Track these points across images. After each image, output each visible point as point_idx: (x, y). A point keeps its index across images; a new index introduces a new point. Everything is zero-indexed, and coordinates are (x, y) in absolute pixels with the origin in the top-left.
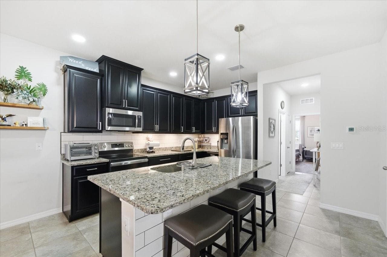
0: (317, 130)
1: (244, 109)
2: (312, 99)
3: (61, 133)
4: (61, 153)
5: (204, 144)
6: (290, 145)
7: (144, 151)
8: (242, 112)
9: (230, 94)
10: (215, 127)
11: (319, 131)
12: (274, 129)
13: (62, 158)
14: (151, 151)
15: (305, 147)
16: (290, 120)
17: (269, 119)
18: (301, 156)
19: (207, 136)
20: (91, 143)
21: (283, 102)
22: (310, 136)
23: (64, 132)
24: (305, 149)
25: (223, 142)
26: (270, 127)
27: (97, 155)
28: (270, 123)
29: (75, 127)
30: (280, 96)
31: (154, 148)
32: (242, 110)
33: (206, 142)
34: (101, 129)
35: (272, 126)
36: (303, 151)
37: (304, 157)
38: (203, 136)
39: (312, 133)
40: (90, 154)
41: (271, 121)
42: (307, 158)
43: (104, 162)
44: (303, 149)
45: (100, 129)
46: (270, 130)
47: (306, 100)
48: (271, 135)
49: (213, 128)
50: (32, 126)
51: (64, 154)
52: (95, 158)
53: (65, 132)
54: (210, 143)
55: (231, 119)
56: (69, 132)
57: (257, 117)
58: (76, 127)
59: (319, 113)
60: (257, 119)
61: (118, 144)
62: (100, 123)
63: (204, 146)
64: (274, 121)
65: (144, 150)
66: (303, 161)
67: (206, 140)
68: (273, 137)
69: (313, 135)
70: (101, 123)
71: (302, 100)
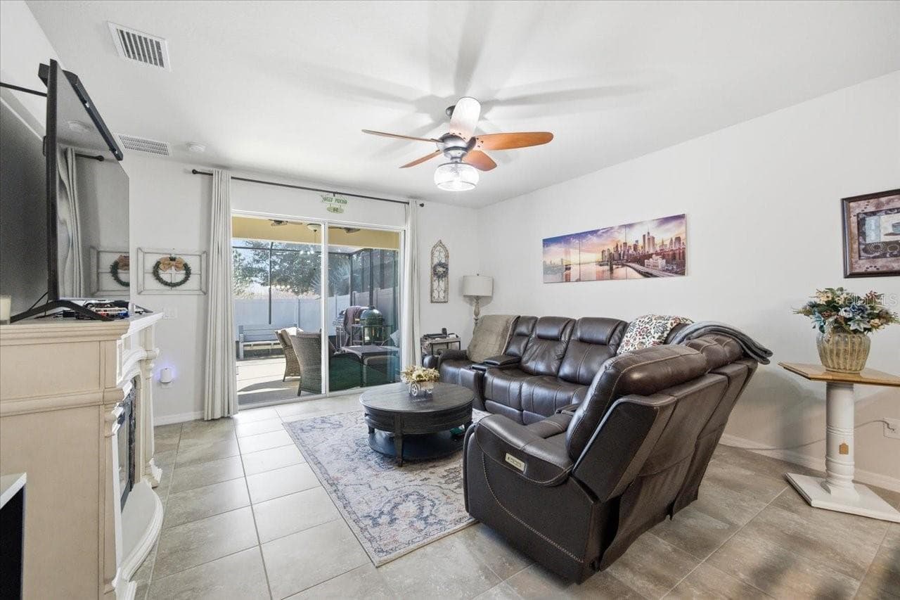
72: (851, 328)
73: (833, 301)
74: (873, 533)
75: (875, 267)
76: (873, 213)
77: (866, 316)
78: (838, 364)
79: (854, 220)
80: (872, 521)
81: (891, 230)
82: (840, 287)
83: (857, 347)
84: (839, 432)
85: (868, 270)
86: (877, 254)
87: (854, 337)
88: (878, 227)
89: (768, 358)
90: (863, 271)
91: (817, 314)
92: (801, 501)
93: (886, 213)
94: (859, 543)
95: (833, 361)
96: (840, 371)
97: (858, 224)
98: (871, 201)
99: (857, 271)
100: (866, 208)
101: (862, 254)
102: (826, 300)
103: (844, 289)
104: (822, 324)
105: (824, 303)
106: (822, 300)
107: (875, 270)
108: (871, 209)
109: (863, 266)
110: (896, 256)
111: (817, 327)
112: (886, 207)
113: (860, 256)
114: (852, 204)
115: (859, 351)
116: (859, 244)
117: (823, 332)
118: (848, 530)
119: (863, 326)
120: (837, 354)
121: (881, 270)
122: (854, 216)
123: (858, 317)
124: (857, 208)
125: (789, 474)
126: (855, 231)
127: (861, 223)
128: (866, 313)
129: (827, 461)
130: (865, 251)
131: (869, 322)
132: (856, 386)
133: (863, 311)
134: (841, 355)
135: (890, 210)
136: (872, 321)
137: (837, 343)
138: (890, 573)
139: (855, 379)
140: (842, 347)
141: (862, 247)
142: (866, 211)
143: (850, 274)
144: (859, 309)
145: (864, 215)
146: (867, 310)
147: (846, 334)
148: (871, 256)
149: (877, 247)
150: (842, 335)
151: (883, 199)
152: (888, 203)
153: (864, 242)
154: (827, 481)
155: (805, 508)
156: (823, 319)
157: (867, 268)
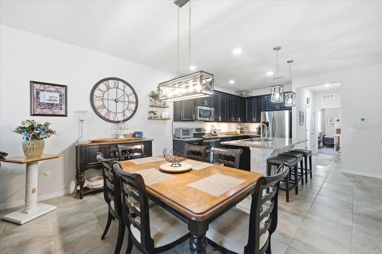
0: (337, 120)
1: (279, 104)
2: (333, 95)
3: (172, 121)
4: (172, 134)
5: (244, 131)
6: (313, 132)
7: (211, 134)
8: (278, 107)
9: (270, 94)
10: (255, 118)
11: (339, 120)
12: (303, 119)
13: (173, 137)
14: (215, 134)
15: (325, 135)
16: (314, 112)
17: (300, 112)
18: (321, 142)
19: (246, 124)
20: (189, 128)
21: (309, 98)
22: (330, 125)
23: (174, 121)
24: (325, 137)
25: (264, 129)
26: (300, 118)
27: (193, 136)
28: (300, 115)
29: (183, 118)
30: (307, 94)
31: (217, 132)
32: (277, 106)
33: (246, 129)
35: (302, 117)
36: (324, 138)
37: (324, 144)
38: (243, 124)
39: (332, 123)
41: (301, 113)
42: (328, 144)
43: (200, 140)
44: (324, 136)
45: (194, 119)
46: (300, 120)
47: (327, 96)
48: (301, 123)
49: (253, 119)
50: (164, 118)
51: (174, 135)
52: (191, 138)
54: (249, 129)
55: (267, 112)
57: (291, 110)
59: (340, 107)
60: (292, 112)
61: (198, 130)
63: (244, 132)
64: (303, 114)
66: (323, 147)
67: (246, 128)
68: (302, 125)
69: (334, 124)
70: (194, 115)
71: (324, 96)
72: (40, 137)
73: (32, 125)
74: (48, 219)
75: (43, 112)
76: (43, 90)
77: (45, 132)
78: (33, 154)
79: (35, 91)
80: (46, 215)
81: (48, 99)
82: (33, 119)
83: (41, 145)
84: (32, 184)
85: (40, 113)
86: (43, 107)
87: (40, 141)
88: (44, 96)
89: (5, 157)
90: (38, 113)
91: (25, 132)
92: (15, 225)
93: (47, 92)
94: (46, 226)
95: (30, 152)
96: (34, 157)
97: (37, 94)
98: (42, 85)
99: (36, 113)
100: (40, 88)
101: (38, 106)
102: (29, 125)
103: (35, 120)
104: (28, 136)
105: (28, 127)
106: (27, 125)
107: (42, 113)
108: (42, 88)
109: (38, 111)
110: (50, 109)
111: (25, 138)
112: (47, 89)
113: (37, 107)
114: (35, 84)
115: (42, 147)
116: (37, 102)
117: (28, 140)
118: (40, 225)
119: (44, 136)
120: (33, 149)
121: (45, 113)
122: (35, 90)
123: (43, 133)
124: (37, 86)
125: (4, 216)
126: (35, 96)
127: (38, 93)
128: (46, 131)
129: (26, 199)
130: (39, 105)
131: (47, 134)
132: (39, 162)
133: (44, 130)
134: (35, 150)
135: (49, 91)
136: (48, 134)
137: (33, 144)
138: (60, 229)
139: (39, 159)
140: (35, 146)
141: (38, 103)
142: (40, 89)
143: (33, 114)
144: (43, 129)
145: (39, 91)
146: (46, 129)
147: (37, 140)
148: (42, 107)
149: (44, 104)
150: (35, 141)
151: (47, 86)
152: (48, 87)
153: (39, 102)
154: (25, 209)
155: (18, 228)
156: (28, 134)
157: (40, 112)
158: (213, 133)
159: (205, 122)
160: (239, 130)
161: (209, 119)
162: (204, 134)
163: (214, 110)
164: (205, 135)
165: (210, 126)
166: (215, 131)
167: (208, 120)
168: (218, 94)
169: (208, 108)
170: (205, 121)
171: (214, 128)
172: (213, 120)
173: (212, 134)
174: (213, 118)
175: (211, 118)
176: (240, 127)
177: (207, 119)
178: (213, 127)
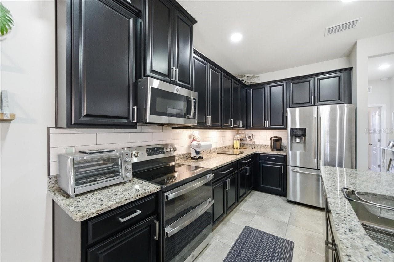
3: (49, 128)
4: (49, 175)
10: (268, 120)
13: (52, 185)
14: (198, 156)
19: (248, 132)
23: (57, 127)
27: (130, 175)
29: (85, 114)
33: (249, 140)
34: (135, 121)
38: (243, 132)
40: (116, 173)
43: (152, 193)
45: (133, 119)
49: (265, 122)
51: (56, 177)
52: (125, 182)
53: (59, 126)
54: (253, 140)
56: (70, 125)
58: (86, 116)
61: (156, 149)
62: (133, 109)
65: (187, 155)
67: (249, 138)
70: (135, 108)
158: (194, 154)
159: (173, 128)
160: (238, 141)
161: (185, 122)
162: (172, 158)
163: (196, 97)
164: (174, 161)
165: (188, 137)
166: (198, 150)
167: (183, 123)
168: (205, 64)
169: (184, 92)
170: (175, 127)
171: (195, 143)
172: (195, 122)
173: (192, 156)
174: (194, 118)
175: (190, 117)
176: (239, 136)
177: (180, 121)
178: (194, 140)
